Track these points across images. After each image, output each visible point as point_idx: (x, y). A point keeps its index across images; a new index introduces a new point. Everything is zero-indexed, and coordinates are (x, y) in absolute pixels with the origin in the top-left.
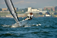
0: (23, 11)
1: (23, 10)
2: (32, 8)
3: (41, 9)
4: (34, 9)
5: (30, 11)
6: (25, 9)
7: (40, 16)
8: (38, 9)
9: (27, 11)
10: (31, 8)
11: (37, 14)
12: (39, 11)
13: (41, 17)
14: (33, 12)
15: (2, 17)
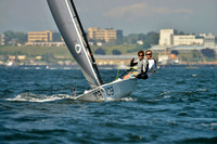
0: (141, 43)
1: (141, 37)
2: (176, 33)
3: (211, 36)
4: (182, 34)
5: (169, 43)
6: (149, 34)
7: (206, 63)
8: (197, 37)
9: (157, 43)
10: (172, 31)
11: (195, 56)
12: (203, 45)
13: (208, 66)
14: (180, 45)
15: (61, 63)
